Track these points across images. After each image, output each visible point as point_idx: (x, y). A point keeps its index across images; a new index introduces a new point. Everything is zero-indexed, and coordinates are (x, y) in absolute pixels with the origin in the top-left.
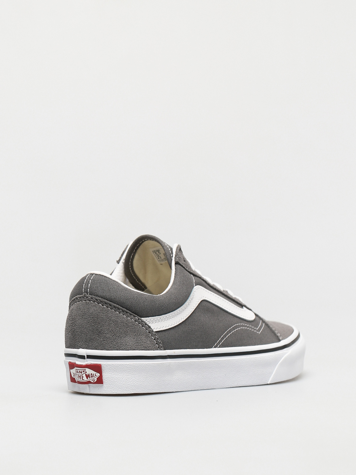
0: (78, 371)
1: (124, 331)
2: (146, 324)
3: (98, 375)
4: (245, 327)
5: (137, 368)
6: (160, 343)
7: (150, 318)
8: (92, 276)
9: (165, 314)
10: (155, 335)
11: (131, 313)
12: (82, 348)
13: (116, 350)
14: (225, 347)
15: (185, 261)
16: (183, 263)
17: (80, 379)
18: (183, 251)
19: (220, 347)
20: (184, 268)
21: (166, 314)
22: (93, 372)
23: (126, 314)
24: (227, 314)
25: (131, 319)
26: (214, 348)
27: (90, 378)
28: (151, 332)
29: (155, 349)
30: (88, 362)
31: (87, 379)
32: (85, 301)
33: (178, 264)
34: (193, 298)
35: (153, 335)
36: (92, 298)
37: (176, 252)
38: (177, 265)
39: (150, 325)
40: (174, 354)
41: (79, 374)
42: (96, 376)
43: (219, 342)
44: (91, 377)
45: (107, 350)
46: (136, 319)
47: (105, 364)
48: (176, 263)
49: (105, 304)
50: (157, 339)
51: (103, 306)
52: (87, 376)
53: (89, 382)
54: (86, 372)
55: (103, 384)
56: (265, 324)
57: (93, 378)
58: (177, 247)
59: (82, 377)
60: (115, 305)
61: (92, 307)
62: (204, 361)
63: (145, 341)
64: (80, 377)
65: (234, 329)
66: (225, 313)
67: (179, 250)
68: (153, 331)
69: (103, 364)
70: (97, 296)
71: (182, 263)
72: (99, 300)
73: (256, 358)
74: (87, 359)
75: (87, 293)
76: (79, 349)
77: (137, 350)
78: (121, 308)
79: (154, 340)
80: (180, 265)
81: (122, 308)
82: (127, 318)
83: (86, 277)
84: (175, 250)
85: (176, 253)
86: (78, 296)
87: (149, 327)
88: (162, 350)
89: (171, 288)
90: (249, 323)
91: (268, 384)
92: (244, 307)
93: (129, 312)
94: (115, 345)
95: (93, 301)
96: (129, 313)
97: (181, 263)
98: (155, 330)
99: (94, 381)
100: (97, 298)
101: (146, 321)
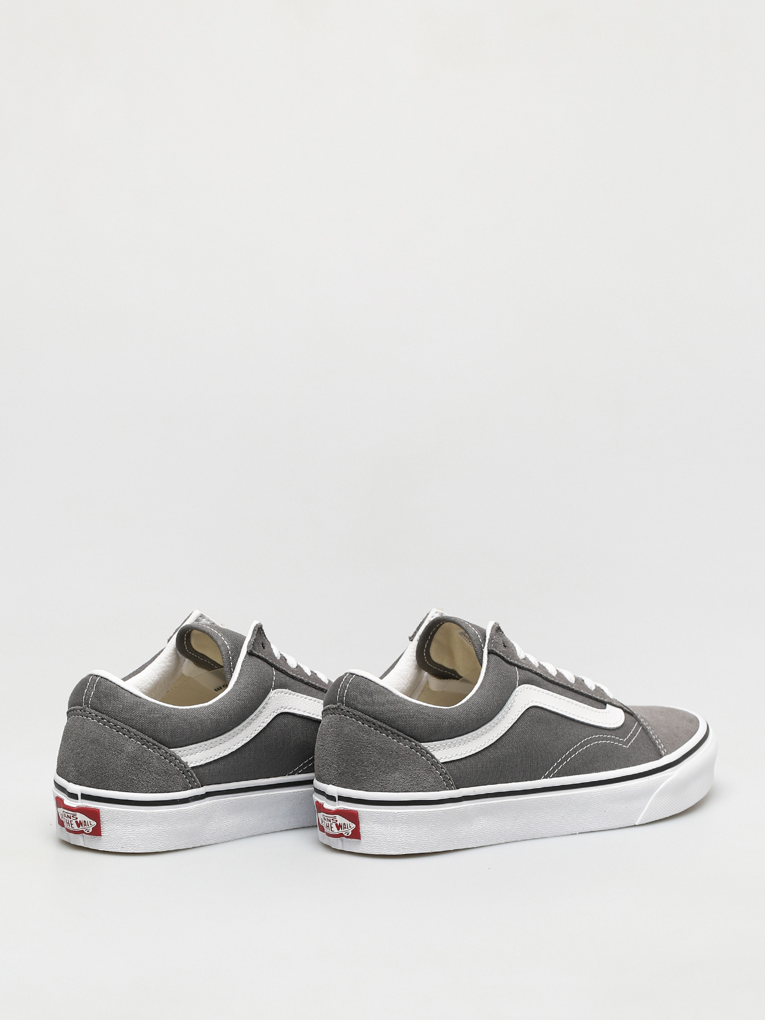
0: (326, 818)
1: (393, 763)
2: (428, 752)
3: (353, 826)
4: (602, 741)
5: (411, 818)
6: (450, 779)
7: (434, 743)
8: (351, 677)
9: (460, 736)
10: (442, 768)
11: (404, 736)
12: (333, 785)
13: (380, 791)
14: (563, 776)
15: (505, 646)
16: (502, 651)
17: (328, 830)
18: (503, 631)
19: (554, 777)
20: (503, 658)
21: (463, 735)
22: (347, 822)
23: (398, 737)
24: (572, 723)
25: (404, 745)
26: (544, 778)
27: (343, 830)
28: (435, 763)
29: (440, 789)
30: (339, 806)
31: (337, 831)
32: (339, 714)
33: (493, 653)
34: (512, 706)
35: (438, 769)
36: (348, 712)
37: (490, 634)
38: (491, 656)
39: (433, 753)
40: (474, 793)
41: (327, 822)
42: (350, 827)
43: (554, 770)
44: (344, 828)
45: (367, 791)
46: (412, 745)
47: (363, 811)
48: (490, 652)
49: (367, 722)
50: (445, 774)
51: (364, 724)
52: (339, 827)
53: (341, 835)
54: (337, 821)
55: (360, 839)
56: (643, 728)
57: (347, 829)
58: (494, 626)
59: (331, 827)
60: (381, 724)
61: (347, 725)
62: (525, 800)
63: (425, 778)
64: (328, 827)
65: (582, 746)
66: (569, 722)
67: (497, 630)
68: (438, 763)
69: (360, 811)
70: (355, 709)
71: (500, 652)
72: (358, 715)
73: (614, 789)
74: (339, 801)
75: (343, 703)
76: (329, 784)
77: (412, 791)
78: (390, 728)
79: (440, 775)
80: (496, 654)
81: (392, 729)
82: (397, 744)
83: (342, 677)
84: (490, 632)
85: (490, 637)
86: (331, 705)
87: (433, 757)
88: (453, 789)
89: (475, 694)
90: (610, 733)
91: (635, 826)
92: (607, 705)
93: (401, 734)
94: (379, 784)
95: (350, 716)
96: (401, 736)
97: (498, 652)
98: (442, 761)
99: (348, 834)
100: (355, 712)
101: (429, 748)
